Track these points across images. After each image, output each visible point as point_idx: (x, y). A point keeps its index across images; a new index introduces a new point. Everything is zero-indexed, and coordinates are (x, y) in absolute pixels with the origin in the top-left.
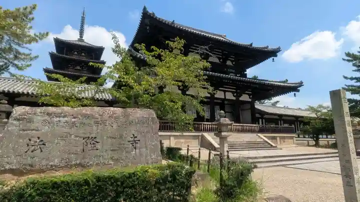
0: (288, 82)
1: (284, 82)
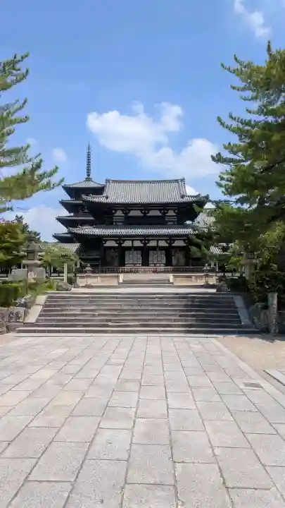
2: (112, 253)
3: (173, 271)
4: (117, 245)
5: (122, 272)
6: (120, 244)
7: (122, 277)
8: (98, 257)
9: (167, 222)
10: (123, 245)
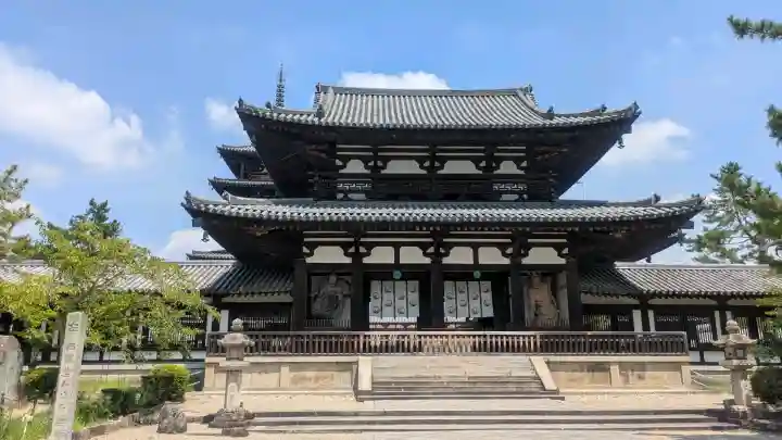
0: (663, 201)
1: (646, 203)
2: (331, 287)
3: (546, 347)
4: (348, 260)
5: (369, 349)
6: (357, 256)
7: (366, 365)
8: (287, 299)
9: (501, 193)
10: (366, 260)
